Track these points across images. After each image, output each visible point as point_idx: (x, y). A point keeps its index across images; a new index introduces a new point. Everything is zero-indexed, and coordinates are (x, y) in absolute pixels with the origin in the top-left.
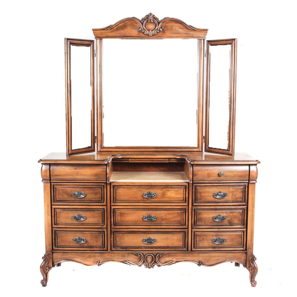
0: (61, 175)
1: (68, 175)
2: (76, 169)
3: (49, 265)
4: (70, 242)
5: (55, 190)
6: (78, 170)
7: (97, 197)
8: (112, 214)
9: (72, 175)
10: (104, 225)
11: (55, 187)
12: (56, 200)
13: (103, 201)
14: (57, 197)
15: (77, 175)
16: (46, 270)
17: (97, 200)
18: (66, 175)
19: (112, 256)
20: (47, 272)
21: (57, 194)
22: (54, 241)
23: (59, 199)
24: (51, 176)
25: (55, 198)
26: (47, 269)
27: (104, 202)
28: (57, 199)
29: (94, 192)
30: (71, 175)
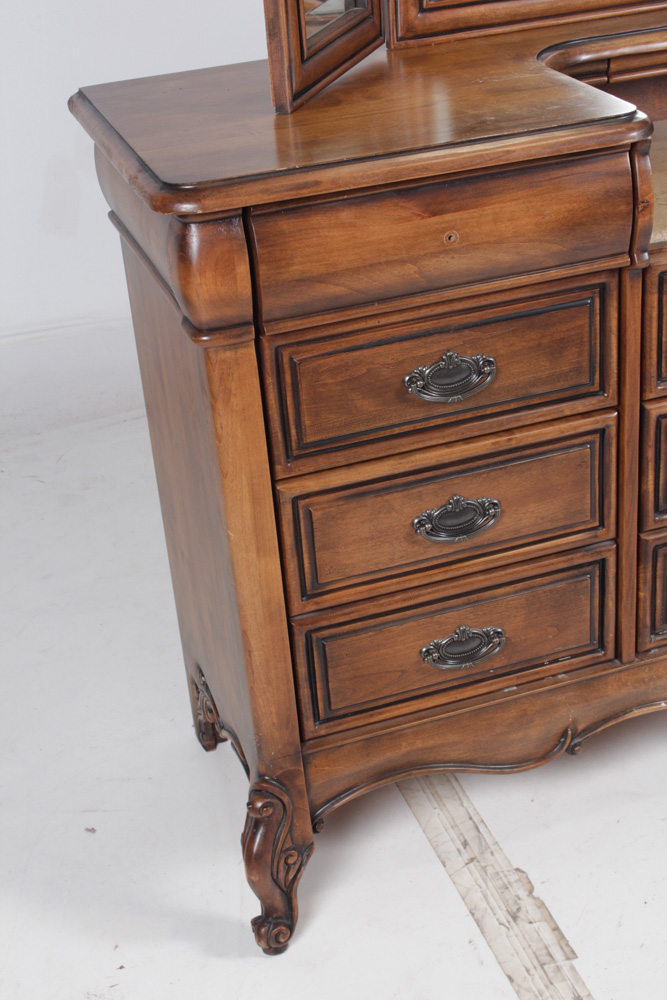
0: (335, 274)
1: (388, 263)
2: (434, 214)
3: (297, 833)
4: (403, 672)
5: (288, 379)
6: (448, 217)
7: (566, 369)
8: (650, 454)
9: (413, 261)
10: (602, 524)
11: (286, 360)
12: (302, 446)
13: (596, 387)
14: (307, 421)
15: (446, 252)
16: (288, 867)
17: (560, 385)
18: (371, 265)
19: (643, 680)
20: (291, 876)
21: (304, 407)
22: (305, 692)
23: (324, 436)
24: (263, 292)
25: (293, 431)
26: (291, 861)
27: (603, 388)
28: (310, 439)
29: (545, 341)
30: (403, 262)
